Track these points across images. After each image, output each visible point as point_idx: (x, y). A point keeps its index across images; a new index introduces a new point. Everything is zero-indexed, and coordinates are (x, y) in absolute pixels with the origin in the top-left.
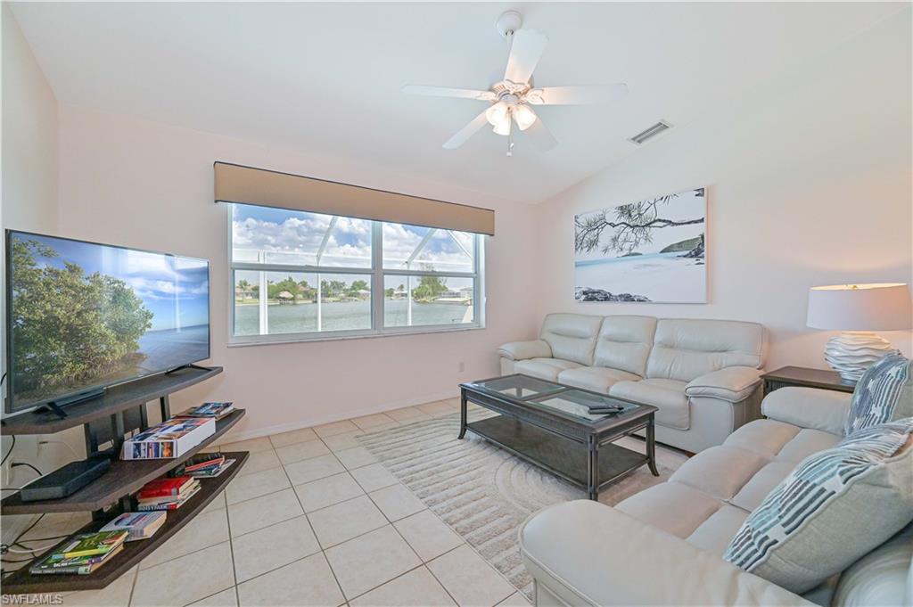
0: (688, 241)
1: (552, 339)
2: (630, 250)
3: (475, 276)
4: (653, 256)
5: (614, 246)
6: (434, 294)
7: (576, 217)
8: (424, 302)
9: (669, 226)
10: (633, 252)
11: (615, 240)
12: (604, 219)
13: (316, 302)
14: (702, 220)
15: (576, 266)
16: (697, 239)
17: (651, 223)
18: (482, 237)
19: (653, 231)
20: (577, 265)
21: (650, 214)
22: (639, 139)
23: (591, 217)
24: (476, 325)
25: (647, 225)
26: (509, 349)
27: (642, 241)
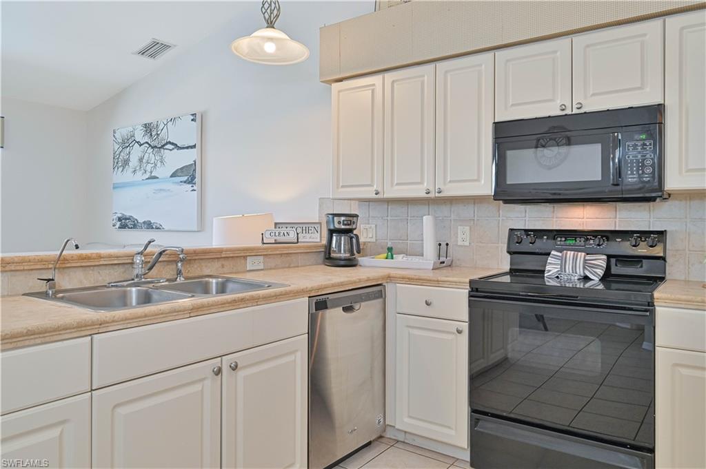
0: (186, 166)
2: (151, 172)
4: (166, 180)
5: (141, 168)
7: (115, 132)
9: (175, 150)
10: (153, 175)
11: (140, 161)
12: (133, 136)
14: (194, 146)
15: (114, 188)
16: (192, 164)
17: (164, 145)
19: (165, 154)
21: (164, 136)
23: (124, 133)
25: (162, 147)
27: (159, 164)
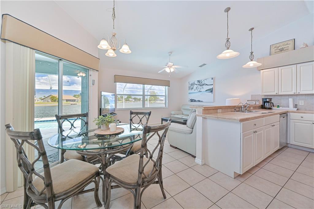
0: (210, 89)
1: (183, 110)
2: (200, 90)
3: (165, 96)
4: (204, 92)
6: (155, 100)
7: (189, 82)
8: (151, 103)
9: (207, 85)
11: (197, 88)
12: (194, 83)
13: (123, 102)
14: (212, 85)
16: (212, 88)
18: (167, 87)
19: (204, 86)
20: (189, 93)
21: (203, 83)
22: (201, 66)
23: (192, 82)
24: (165, 107)
25: (203, 85)
26: (173, 113)
27: (202, 88)
